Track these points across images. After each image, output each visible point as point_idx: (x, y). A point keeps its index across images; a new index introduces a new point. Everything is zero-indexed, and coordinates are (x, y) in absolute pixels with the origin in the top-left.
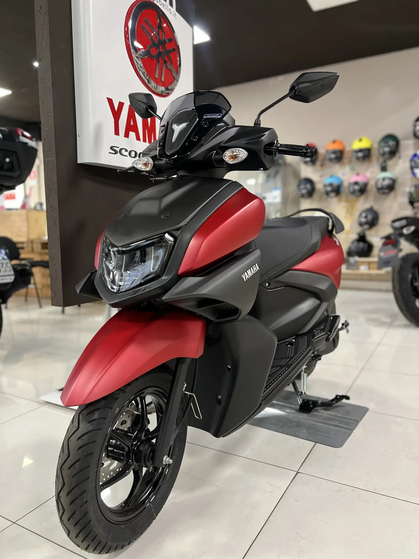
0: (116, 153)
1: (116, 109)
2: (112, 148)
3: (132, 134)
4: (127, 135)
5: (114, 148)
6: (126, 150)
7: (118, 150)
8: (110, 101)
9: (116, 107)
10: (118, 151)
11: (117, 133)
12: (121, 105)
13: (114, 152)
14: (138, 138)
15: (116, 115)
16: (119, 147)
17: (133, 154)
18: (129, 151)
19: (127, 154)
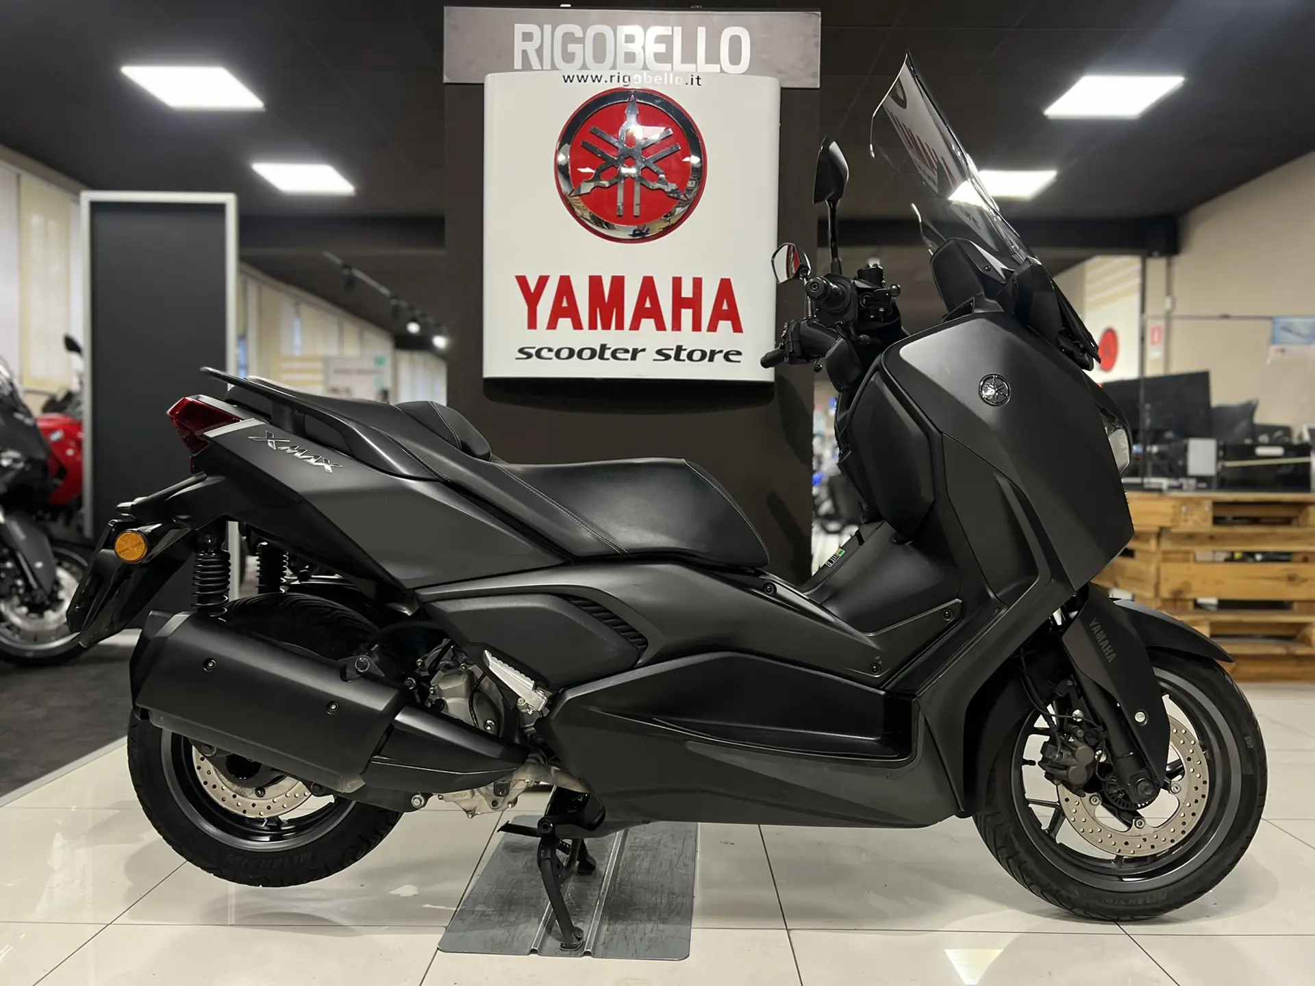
0: (529, 356)
1: (532, 289)
2: (521, 351)
3: (565, 323)
4: (552, 325)
5: (526, 350)
6: (550, 350)
7: (533, 351)
8: (522, 281)
9: (533, 286)
10: (534, 353)
11: (532, 324)
12: (543, 281)
13: (525, 356)
14: (577, 325)
15: (532, 299)
16: (534, 348)
17: (565, 353)
18: (555, 350)
19: (552, 355)
